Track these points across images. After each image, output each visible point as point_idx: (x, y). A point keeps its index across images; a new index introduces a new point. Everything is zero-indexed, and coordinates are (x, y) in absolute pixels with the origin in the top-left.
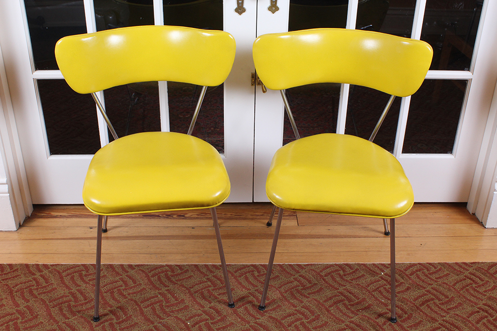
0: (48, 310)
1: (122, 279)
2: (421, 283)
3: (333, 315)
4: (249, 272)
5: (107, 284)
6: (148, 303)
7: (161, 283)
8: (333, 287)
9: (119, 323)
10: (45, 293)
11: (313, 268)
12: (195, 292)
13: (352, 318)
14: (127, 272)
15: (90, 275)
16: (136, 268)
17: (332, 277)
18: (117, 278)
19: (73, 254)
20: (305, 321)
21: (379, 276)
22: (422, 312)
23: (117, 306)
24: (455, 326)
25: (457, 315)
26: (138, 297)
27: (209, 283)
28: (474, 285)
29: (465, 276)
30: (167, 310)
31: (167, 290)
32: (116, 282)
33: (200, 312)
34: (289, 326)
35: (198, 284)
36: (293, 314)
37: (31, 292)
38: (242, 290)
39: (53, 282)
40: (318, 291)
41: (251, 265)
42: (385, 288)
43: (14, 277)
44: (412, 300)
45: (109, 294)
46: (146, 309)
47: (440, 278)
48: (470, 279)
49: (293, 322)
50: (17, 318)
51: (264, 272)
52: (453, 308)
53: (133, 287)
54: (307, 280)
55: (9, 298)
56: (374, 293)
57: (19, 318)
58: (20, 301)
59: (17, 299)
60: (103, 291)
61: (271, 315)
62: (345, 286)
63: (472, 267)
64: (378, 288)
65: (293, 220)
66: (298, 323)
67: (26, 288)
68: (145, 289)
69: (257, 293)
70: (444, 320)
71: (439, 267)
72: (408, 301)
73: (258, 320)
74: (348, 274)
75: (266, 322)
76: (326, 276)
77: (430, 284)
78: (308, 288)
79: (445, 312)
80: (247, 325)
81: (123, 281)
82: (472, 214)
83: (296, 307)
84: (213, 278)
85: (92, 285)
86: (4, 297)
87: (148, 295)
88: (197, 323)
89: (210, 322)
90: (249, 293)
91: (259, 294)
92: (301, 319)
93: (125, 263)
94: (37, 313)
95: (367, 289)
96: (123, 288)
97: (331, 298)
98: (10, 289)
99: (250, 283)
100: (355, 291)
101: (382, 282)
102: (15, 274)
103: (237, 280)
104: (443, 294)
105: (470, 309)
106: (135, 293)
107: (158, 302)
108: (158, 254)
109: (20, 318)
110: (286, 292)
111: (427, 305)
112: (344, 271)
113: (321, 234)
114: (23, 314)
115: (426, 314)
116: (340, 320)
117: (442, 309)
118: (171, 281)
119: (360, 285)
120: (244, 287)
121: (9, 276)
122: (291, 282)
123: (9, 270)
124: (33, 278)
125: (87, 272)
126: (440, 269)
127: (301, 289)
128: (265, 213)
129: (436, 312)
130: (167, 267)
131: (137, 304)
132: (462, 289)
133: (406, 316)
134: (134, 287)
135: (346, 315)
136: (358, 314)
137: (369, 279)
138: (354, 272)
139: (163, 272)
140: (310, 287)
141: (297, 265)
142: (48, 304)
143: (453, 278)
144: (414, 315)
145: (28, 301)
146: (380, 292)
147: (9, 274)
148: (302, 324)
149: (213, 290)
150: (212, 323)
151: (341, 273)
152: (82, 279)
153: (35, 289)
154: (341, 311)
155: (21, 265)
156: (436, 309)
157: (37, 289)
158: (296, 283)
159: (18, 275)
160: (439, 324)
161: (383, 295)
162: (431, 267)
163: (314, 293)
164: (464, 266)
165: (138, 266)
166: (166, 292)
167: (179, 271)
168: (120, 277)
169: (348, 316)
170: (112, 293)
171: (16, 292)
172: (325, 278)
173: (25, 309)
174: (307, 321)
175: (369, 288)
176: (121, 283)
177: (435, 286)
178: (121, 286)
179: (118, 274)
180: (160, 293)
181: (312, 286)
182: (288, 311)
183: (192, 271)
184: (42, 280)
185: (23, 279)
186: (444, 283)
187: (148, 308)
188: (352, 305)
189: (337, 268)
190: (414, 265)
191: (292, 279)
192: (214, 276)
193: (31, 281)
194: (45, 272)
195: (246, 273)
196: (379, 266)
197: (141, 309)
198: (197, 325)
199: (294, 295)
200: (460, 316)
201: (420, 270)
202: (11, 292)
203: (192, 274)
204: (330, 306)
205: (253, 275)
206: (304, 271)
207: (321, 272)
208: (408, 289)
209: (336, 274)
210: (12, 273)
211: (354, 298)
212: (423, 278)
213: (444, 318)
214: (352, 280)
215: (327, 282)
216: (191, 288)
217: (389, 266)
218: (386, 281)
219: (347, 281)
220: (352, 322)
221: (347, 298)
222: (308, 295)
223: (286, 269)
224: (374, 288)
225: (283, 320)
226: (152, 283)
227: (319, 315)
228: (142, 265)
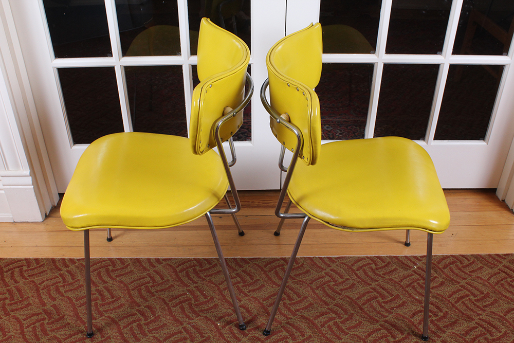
0: (75, 310)
1: (149, 275)
2: (455, 278)
3: (367, 314)
4: (279, 266)
5: (135, 281)
6: (177, 301)
7: (190, 278)
8: (365, 282)
9: (147, 324)
10: (71, 290)
11: (344, 261)
12: (225, 289)
13: (386, 317)
14: (155, 267)
15: (117, 270)
16: (164, 262)
17: (364, 271)
18: (145, 274)
19: (100, 247)
20: (338, 320)
21: (412, 269)
22: (458, 309)
23: (145, 305)
24: (492, 325)
25: (494, 313)
26: (166, 296)
27: (239, 279)
28: (509, 280)
29: (499, 269)
30: (196, 309)
31: (195, 287)
32: (144, 278)
33: (230, 311)
34: (323, 326)
37: (57, 290)
38: (272, 286)
39: (79, 278)
40: (350, 287)
41: (281, 258)
42: (418, 283)
43: (40, 273)
44: (446, 297)
45: (136, 291)
46: (174, 309)
47: (473, 271)
48: (504, 272)
49: (326, 323)
50: (44, 319)
52: (489, 305)
53: (160, 283)
54: (339, 275)
55: (36, 295)
56: (408, 289)
57: (45, 318)
58: (46, 299)
59: (43, 297)
60: (131, 288)
61: (303, 314)
62: (377, 281)
63: (505, 259)
64: (411, 283)
66: (331, 323)
67: (52, 285)
68: (173, 286)
69: (288, 290)
70: (480, 319)
71: (472, 260)
72: (442, 297)
73: (290, 320)
74: (380, 268)
75: (298, 322)
76: (357, 270)
77: (464, 279)
78: (340, 284)
79: (481, 309)
81: (150, 277)
82: (502, 200)
83: (328, 305)
84: (242, 273)
85: (119, 281)
86: (30, 295)
87: (176, 293)
88: (227, 324)
91: (290, 291)
92: (334, 319)
93: (152, 257)
94: (63, 313)
95: (400, 284)
96: (151, 284)
97: (364, 295)
98: (37, 286)
99: (281, 278)
100: (388, 286)
101: (415, 277)
102: (41, 269)
103: (267, 275)
104: (478, 290)
105: (507, 306)
106: (162, 290)
107: (186, 300)
108: (186, 246)
109: (47, 318)
110: (318, 288)
111: (463, 302)
112: (376, 264)
114: (50, 314)
115: (461, 312)
116: (374, 319)
117: (478, 307)
118: (200, 277)
119: (392, 280)
120: (274, 283)
121: (36, 271)
122: (323, 277)
123: (35, 265)
124: (59, 274)
125: (114, 267)
126: (473, 262)
127: (333, 285)
129: (472, 310)
130: (195, 262)
131: (165, 303)
132: (497, 284)
133: (442, 314)
134: (162, 283)
135: (380, 314)
136: (392, 313)
137: (402, 273)
138: (386, 265)
139: (191, 267)
141: (328, 258)
142: (75, 302)
143: (487, 271)
144: (449, 313)
145: (54, 299)
146: (414, 287)
147: (36, 270)
148: (336, 324)
149: (243, 286)
151: (373, 266)
152: (109, 275)
153: (61, 286)
154: (375, 309)
155: (47, 259)
156: (472, 306)
157: (64, 286)
158: (327, 278)
159: (45, 271)
160: (476, 323)
161: (417, 291)
162: (464, 259)
163: (347, 289)
164: (497, 258)
165: (165, 260)
166: (194, 289)
168: (148, 272)
169: (383, 315)
170: (140, 291)
171: (43, 290)
172: (357, 272)
173: (52, 308)
174: (340, 320)
175: (402, 283)
176: (148, 279)
177: (469, 280)
178: (149, 283)
179: (145, 269)
180: (188, 291)
181: (344, 282)
182: (320, 310)
183: (221, 266)
184: (68, 277)
185: (49, 275)
186: (478, 277)
187: (176, 308)
188: (386, 303)
189: (370, 261)
190: (447, 257)
191: (323, 274)
192: (243, 271)
193: (57, 277)
194: (72, 267)
195: (275, 268)
196: (411, 258)
197: (169, 308)
198: (228, 326)
199: (326, 292)
200: (497, 314)
201: (453, 263)
202: (38, 290)
203: (221, 269)
204: (364, 304)
205: (284, 269)
206: (335, 265)
207: (352, 265)
208: (442, 284)
209: (368, 268)
210: (39, 269)
211: (387, 294)
212: (457, 271)
213: (481, 317)
214: (385, 275)
215: (359, 277)
216: (219, 284)
217: (421, 259)
218: (420, 275)
219: (379, 275)
220: (386, 321)
221: (380, 294)
222: (340, 292)
223: (317, 263)
224: (407, 283)
225: (316, 319)
226: (180, 279)
227: (353, 314)
228: (169, 259)
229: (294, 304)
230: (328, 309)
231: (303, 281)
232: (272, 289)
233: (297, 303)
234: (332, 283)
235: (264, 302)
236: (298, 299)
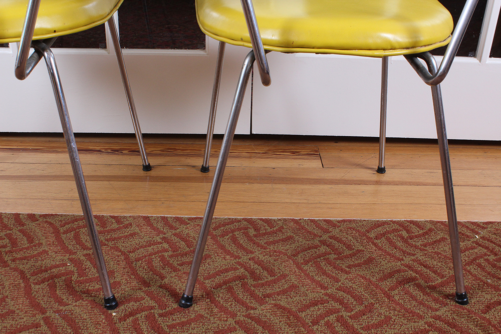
3: (398, 304)
4: (239, 229)
6: (46, 275)
7: (79, 242)
8: (392, 256)
11: (354, 225)
12: (137, 260)
13: (437, 310)
14: (23, 225)
16: (41, 219)
17: (388, 239)
20: (345, 314)
21: (472, 240)
26: (28, 266)
27: (166, 246)
31: (85, 255)
34: (315, 322)
35: (146, 246)
36: (322, 302)
38: (224, 258)
40: (366, 263)
41: (243, 219)
42: (487, 260)
46: (37, 287)
49: (322, 317)
51: (266, 229)
53: (25, 248)
54: (344, 244)
56: (471, 268)
61: (278, 302)
62: (414, 255)
64: (475, 259)
65: (315, 161)
66: (332, 318)
68: (47, 252)
69: (252, 264)
73: (252, 312)
74: (416, 236)
75: (268, 315)
76: (377, 238)
78: (346, 257)
80: (231, 321)
81: (11, 239)
83: (326, 288)
84: (173, 237)
87: (48, 262)
88: (131, 314)
89: (157, 312)
90: (239, 263)
91: (256, 266)
92: (338, 311)
96: (7, 249)
97: (391, 275)
99: (240, 247)
100: (430, 262)
101: (479, 250)
103: (217, 241)
106: (25, 258)
107: (63, 275)
110: (306, 262)
112: (408, 231)
113: (361, 179)
116: (414, 314)
119: (440, 253)
120: (228, 253)
122: (316, 247)
127: (335, 259)
128: (269, 150)
131: (23, 277)
134: (27, 249)
135: (424, 305)
136: (447, 304)
138: (426, 233)
140: (351, 256)
141: (325, 221)
146: (479, 265)
148: (340, 319)
149: (171, 256)
150: (161, 315)
151: (404, 234)
154: (413, 298)
158: (323, 249)
161: (486, 272)
163: (359, 265)
165: (45, 216)
166: (83, 258)
167: (115, 226)
168: (8, 232)
169: (429, 307)
172: (376, 241)
174: (349, 314)
180: (71, 260)
181: (354, 255)
182: (311, 296)
183: (138, 226)
187: (42, 285)
188: (433, 288)
189: (397, 227)
192: (175, 235)
195: (233, 231)
197: (28, 286)
198: (131, 318)
199: (322, 268)
203: (137, 230)
204: (392, 289)
205: (246, 234)
206: (337, 230)
207: (368, 231)
209: (395, 236)
211: (433, 274)
214: (425, 246)
215: (380, 249)
216: (130, 252)
217: (485, 226)
218: (487, 248)
219: (416, 247)
220: (438, 318)
221: (421, 275)
222: (347, 269)
223: (306, 226)
224: (467, 259)
225: (302, 312)
226: (61, 242)
227: (372, 304)
228: (52, 215)
229: (263, 285)
230: (326, 294)
231: (280, 252)
232: (225, 262)
233: (268, 284)
234: (332, 257)
235: (207, 281)
236: (270, 278)
